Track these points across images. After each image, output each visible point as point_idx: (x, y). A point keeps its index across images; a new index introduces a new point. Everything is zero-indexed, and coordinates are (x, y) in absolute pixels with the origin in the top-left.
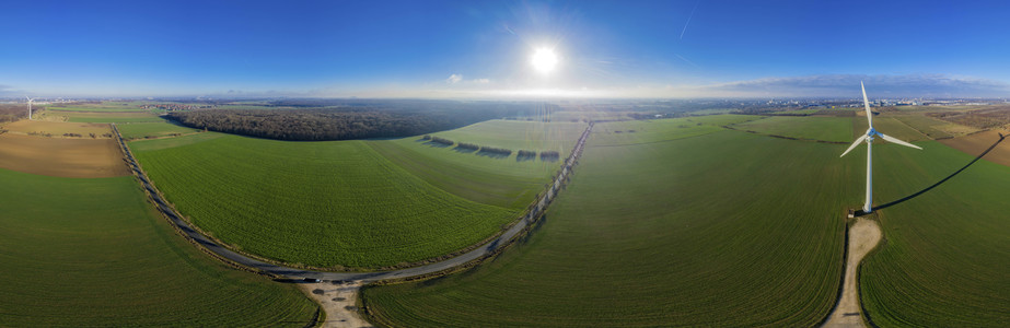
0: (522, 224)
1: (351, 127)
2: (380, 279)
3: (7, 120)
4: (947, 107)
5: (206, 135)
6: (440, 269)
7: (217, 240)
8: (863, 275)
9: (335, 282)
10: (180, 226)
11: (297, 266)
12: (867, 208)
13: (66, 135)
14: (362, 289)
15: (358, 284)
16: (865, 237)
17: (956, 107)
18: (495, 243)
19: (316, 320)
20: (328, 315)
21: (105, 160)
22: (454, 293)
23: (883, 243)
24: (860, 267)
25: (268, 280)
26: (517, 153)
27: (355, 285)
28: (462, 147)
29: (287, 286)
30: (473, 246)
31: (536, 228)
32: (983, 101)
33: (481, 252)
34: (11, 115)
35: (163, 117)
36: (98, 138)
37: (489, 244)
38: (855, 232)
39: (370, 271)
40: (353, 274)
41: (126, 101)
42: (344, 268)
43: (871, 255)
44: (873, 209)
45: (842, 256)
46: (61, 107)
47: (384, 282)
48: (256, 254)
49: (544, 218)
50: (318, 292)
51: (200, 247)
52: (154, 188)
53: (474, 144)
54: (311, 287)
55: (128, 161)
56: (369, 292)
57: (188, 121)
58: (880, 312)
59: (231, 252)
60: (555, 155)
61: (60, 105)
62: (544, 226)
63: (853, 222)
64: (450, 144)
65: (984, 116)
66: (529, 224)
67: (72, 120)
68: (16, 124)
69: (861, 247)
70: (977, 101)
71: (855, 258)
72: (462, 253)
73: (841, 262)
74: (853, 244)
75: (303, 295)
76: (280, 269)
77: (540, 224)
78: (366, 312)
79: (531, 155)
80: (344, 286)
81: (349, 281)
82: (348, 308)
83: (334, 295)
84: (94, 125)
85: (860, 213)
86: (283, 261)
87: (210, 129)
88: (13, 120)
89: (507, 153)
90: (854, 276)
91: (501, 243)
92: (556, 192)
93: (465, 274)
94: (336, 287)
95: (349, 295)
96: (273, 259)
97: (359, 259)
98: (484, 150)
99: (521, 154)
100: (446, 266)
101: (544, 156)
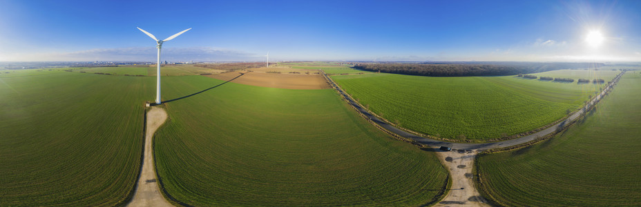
0: (581, 111)
2: (489, 148)
3: (254, 67)
5: (379, 74)
6: (527, 141)
7: (386, 120)
8: (156, 143)
9: (461, 151)
10: (362, 112)
11: (435, 139)
12: (158, 101)
13: (290, 73)
14: (477, 157)
15: (474, 152)
16: (157, 118)
18: (563, 123)
19: (445, 188)
20: (454, 182)
21: (315, 83)
22: (536, 162)
23: (168, 121)
24: (154, 138)
25: (417, 149)
26: (577, 81)
27: (473, 154)
28: (542, 79)
29: (429, 154)
30: (549, 125)
31: (590, 114)
33: (553, 129)
36: (311, 74)
37: (559, 124)
38: (150, 115)
39: (482, 142)
40: (472, 145)
42: (466, 141)
43: (161, 130)
44: (162, 103)
45: (142, 130)
47: (491, 151)
48: (410, 129)
49: (595, 109)
50: (449, 159)
51: (375, 124)
52: (346, 94)
53: (550, 77)
54: (445, 155)
55: (329, 84)
56: (481, 160)
57: (368, 67)
58: (169, 179)
59: (394, 128)
60: (602, 81)
62: (595, 113)
63: (149, 109)
64: (536, 78)
66: (585, 112)
67: (294, 67)
68: (258, 69)
69: (154, 124)
71: (150, 131)
72: (542, 129)
73: (142, 134)
74: (149, 122)
75: (438, 161)
76: (425, 140)
77: (592, 113)
78: (478, 179)
79: (587, 81)
80: (466, 154)
81: (469, 150)
82: (467, 175)
83: (459, 162)
84: (309, 70)
85: (153, 104)
86: (427, 134)
87: (382, 71)
88: (256, 67)
89: (572, 81)
90: (150, 145)
91: (567, 123)
92: (602, 97)
93: (544, 145)
94: (460, 155)
95: (468, 163)
96: (421, 132)
97: (476, 133)
98: (556, 80)
99: (580, 81)
100: (531, 138)
101: (595, 82)
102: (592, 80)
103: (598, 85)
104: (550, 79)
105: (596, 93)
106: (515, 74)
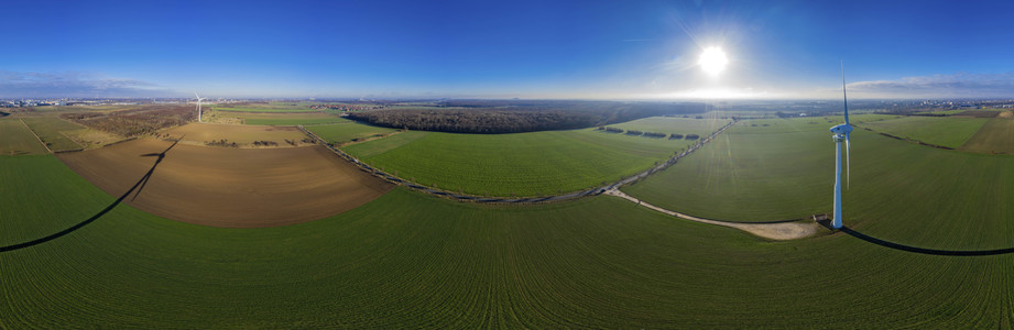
1: (539, 121)
3: (173, 123)
4: (91, 107)
5: (407, 133)
13: (256, 143)
17: (102, 108)
26: (670, 136)
28: (630, 133)
32: (131, 101)
34: (176, 117)
35: (347, 118)
36: (299, 145)
41: (293, 102)
46: (228, 107)
53: (639, 130)
60: (695, 138)
61: (226, 106)
64: (620, 131)
65: (130, 118)
67: (249, 122)
68: (184, 128)
70: (125, 100)
79: (680, 137)
84: (280, 129)
87: (411, 128)
88: (180, 124)
89: (663, 136)
98: (646, 135)
99: (673, 136)
100: (636, 178)
101: (688, 137)
102: (685, 135)
103: (690, 142)
104: (638, 133)
105: (683, 150)
106: (594, 126)
